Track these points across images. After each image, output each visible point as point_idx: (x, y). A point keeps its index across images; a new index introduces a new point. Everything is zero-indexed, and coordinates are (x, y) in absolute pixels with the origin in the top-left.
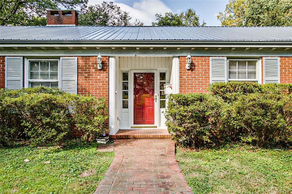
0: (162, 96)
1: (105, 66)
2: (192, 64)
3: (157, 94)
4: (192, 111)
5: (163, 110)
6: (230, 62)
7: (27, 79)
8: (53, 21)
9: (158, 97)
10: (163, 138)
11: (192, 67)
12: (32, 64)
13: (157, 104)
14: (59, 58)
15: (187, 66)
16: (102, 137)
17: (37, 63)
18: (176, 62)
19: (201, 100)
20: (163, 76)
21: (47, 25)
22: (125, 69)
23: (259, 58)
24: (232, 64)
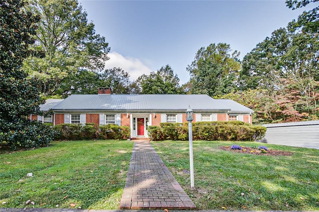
0: (147, 126)
1: (129, 117)
2: (156, 116)
3: (145, 125)
4: (153, 130)
5: (147, 130)
6: (167, 115)
7: (105, 121)
8: (101, 92)
9: (145, 126)
10: (147, 139)
11: (155, 117)
12: (106, 116)
13: (145, 129)
14: (115, 114)
15: (154, 117)
16: (129, 138)
17: (108, 116)
18: (151, 115)
19: (156, 127)
20: (147, 119)
21: (98, 94)
22: (134, 117)
23: (177, 114)
24: (168, 115)
